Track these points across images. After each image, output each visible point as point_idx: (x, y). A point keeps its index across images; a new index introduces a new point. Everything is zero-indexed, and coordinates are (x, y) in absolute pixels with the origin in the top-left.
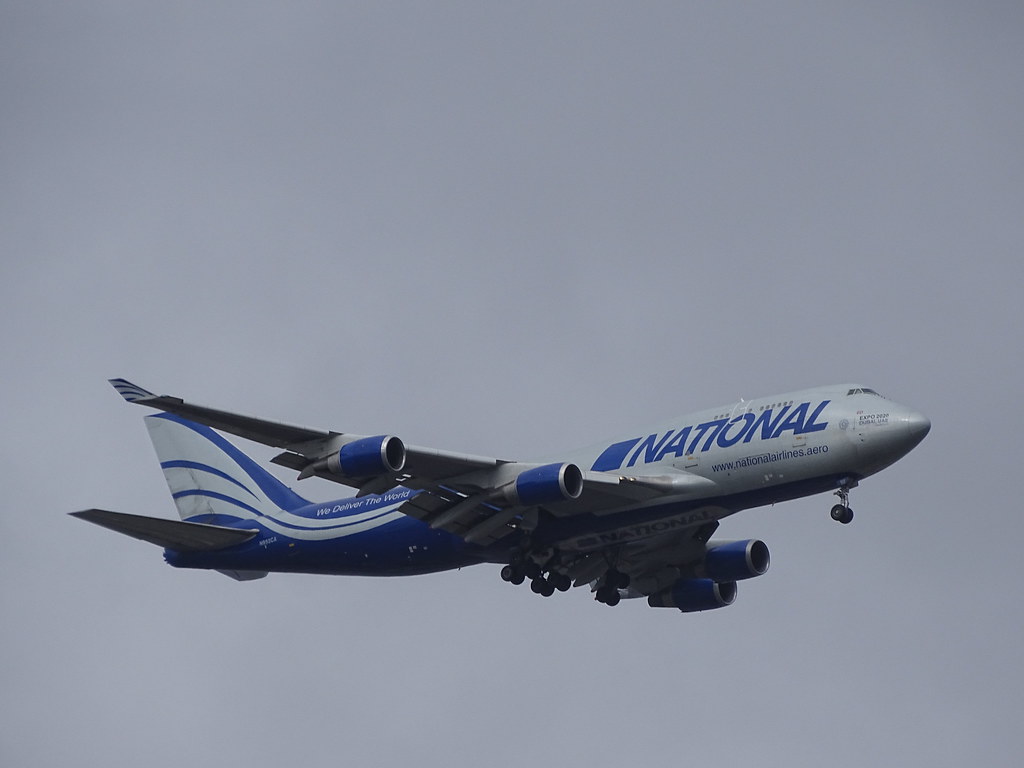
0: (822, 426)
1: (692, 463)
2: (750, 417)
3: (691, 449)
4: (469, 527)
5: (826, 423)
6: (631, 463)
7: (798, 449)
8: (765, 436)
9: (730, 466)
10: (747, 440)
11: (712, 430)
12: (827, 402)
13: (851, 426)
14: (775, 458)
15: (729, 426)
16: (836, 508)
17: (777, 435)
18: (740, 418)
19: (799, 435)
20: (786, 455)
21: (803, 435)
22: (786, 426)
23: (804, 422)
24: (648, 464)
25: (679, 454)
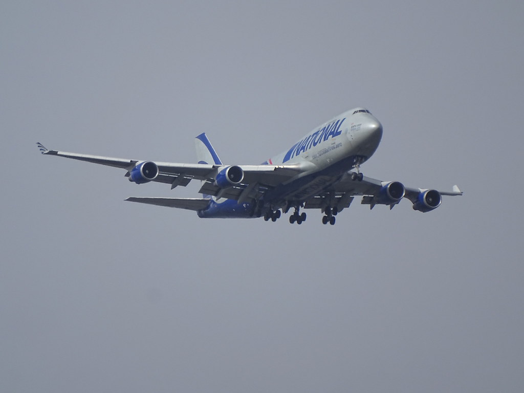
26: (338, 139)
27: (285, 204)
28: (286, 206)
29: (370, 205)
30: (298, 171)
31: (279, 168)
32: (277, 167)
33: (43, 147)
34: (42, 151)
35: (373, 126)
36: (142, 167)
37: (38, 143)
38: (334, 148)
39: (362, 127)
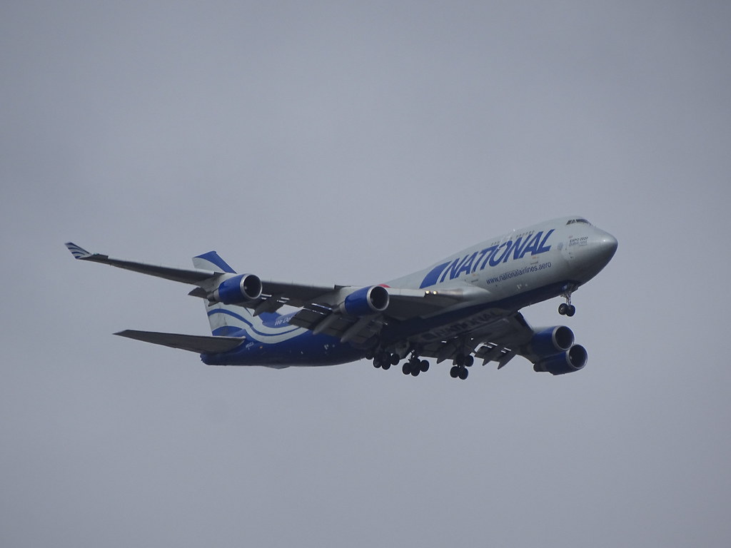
0: (548, 249)
1: (474, 278)
2: (510, 243)
3: (474, 269)
4: (343, 331)
5: (550, 247)
6: (442, 280)
7: (534, 266)
8: (515, 257)
9: (496, 280)
10: (505, 261)
11: (488, 253)
12: (553, 230)
13: (564, 248)
14: (522, 273)
15: (498, 250)
16: (561, 306)
17: (522, 256)
18: (504, 244)
19: (534, 256)
20: (527, 270)
21: (537, 255)
22: (528, 249)
23: (538, 246)
24: (452, 280)
25: (468, 273)
26: (542, 258)
27: (405, 346)
28: (407, 349)
29: (498, 363)
30: (459, 299)
31: (430, 294)
32: (427, 292)
33: (80, 248)
34: (77, 255)
35: (605, 241)
36: (243, 281)
37: (71, 244)
38: (532, 269)
39: (589, 241)
